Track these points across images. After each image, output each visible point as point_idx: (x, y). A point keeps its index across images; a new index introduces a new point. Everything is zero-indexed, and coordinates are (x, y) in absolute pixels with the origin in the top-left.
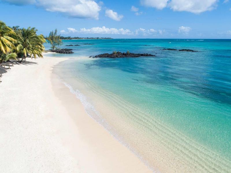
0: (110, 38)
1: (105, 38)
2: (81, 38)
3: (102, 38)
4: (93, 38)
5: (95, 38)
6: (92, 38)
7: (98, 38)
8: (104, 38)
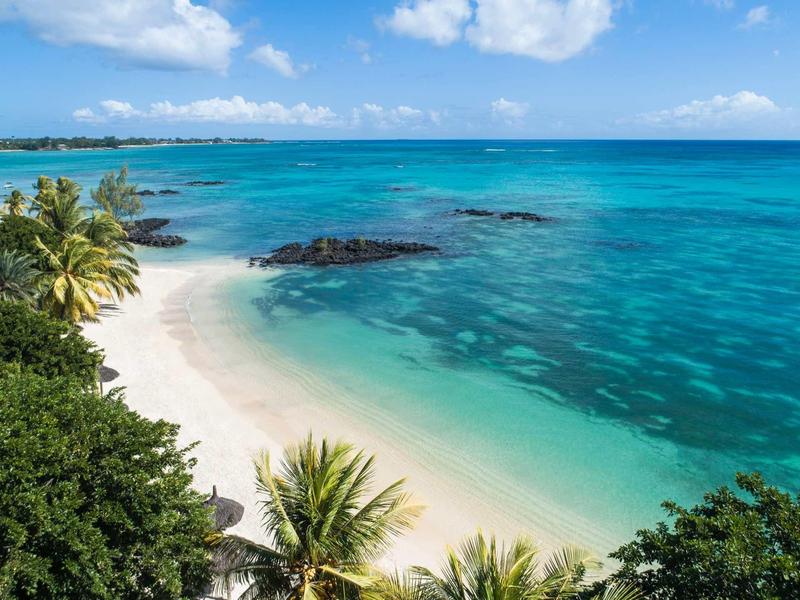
0: (262, 140)
1: (245, 140)
2: (153, 141)
3: (234, 140)
4: (200, 141)
5: (206, 141)
6: (196, 141)
7: (216, 140)
8: (241, 141)
